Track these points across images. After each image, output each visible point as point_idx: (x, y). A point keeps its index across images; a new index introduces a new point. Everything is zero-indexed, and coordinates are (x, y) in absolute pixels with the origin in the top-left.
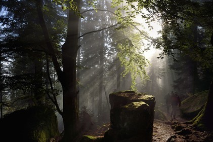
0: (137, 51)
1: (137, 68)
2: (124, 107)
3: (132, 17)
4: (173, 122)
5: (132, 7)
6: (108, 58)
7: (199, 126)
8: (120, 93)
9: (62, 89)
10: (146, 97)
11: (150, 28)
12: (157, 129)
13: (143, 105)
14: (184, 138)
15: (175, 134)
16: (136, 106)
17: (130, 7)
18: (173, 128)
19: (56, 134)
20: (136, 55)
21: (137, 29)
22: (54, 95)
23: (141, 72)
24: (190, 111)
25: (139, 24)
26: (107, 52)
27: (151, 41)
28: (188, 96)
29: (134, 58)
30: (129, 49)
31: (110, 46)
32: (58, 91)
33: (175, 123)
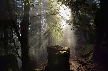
0: (59, 26)
1: (59, 34)
2: (55, 53)
3: (59, 9)
4: (78, 60)
5: (59, 5)
6: (43, 29)
7: (91, 61)
8: (52, 47)
9: (21, 46)
10: (65, 48)
11: (67, 15)
12: (71, 63)
13: (65, 52)
14: (85, 67)
15: (80, 65)
16: (61, 53)
17: (58, 4)
18: (78, 62)
19: (18, 69)
20: (59, 28)
21: (60, 15)
22: (16, 49)
23: (61, 36)
24: (84, 54)
25: (61, 13)
26: (43, 26)
27: (66, 21)
28: (83, 47)
29: (57, 29)
30: (55, 25)
31: (44, 23)
32: (19, 47)
33: (79, 60)
